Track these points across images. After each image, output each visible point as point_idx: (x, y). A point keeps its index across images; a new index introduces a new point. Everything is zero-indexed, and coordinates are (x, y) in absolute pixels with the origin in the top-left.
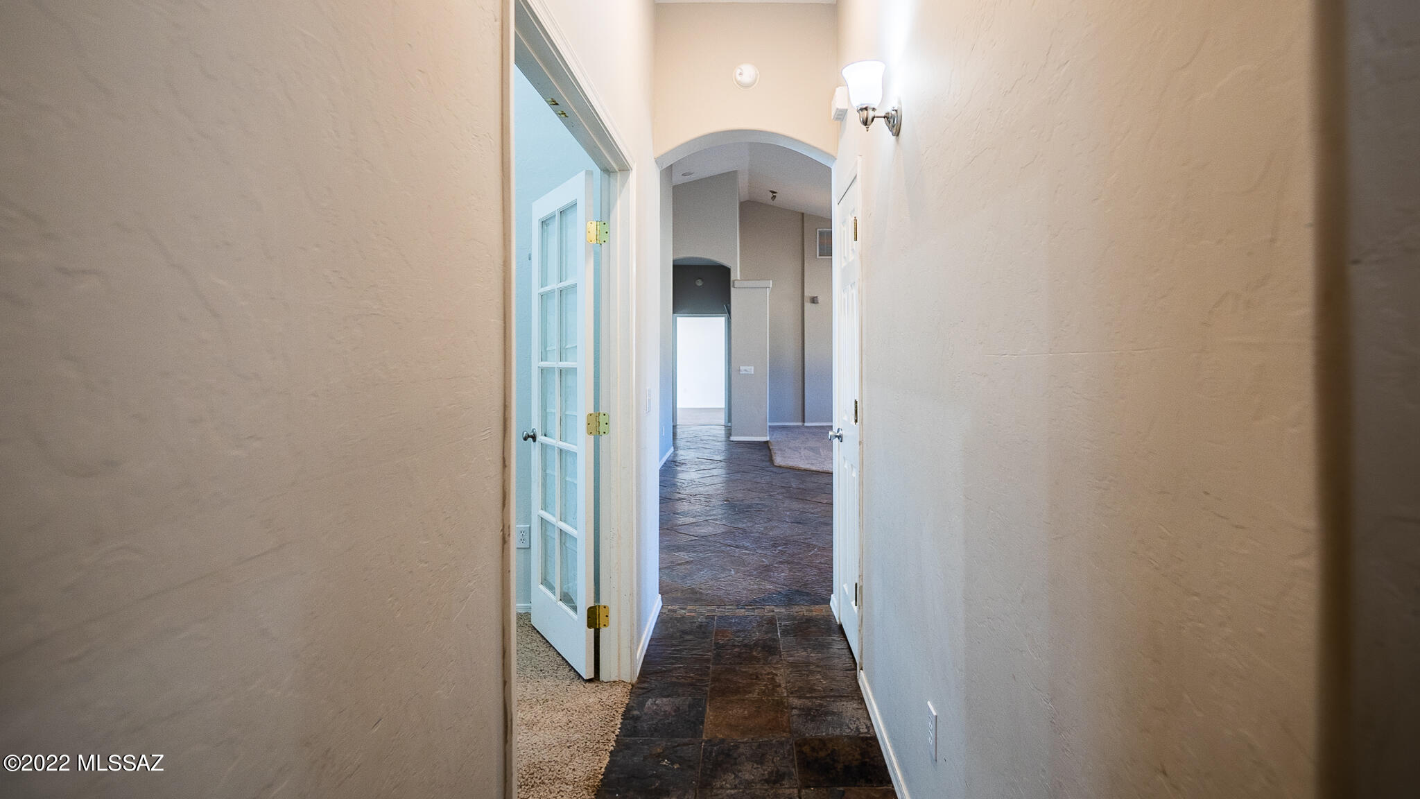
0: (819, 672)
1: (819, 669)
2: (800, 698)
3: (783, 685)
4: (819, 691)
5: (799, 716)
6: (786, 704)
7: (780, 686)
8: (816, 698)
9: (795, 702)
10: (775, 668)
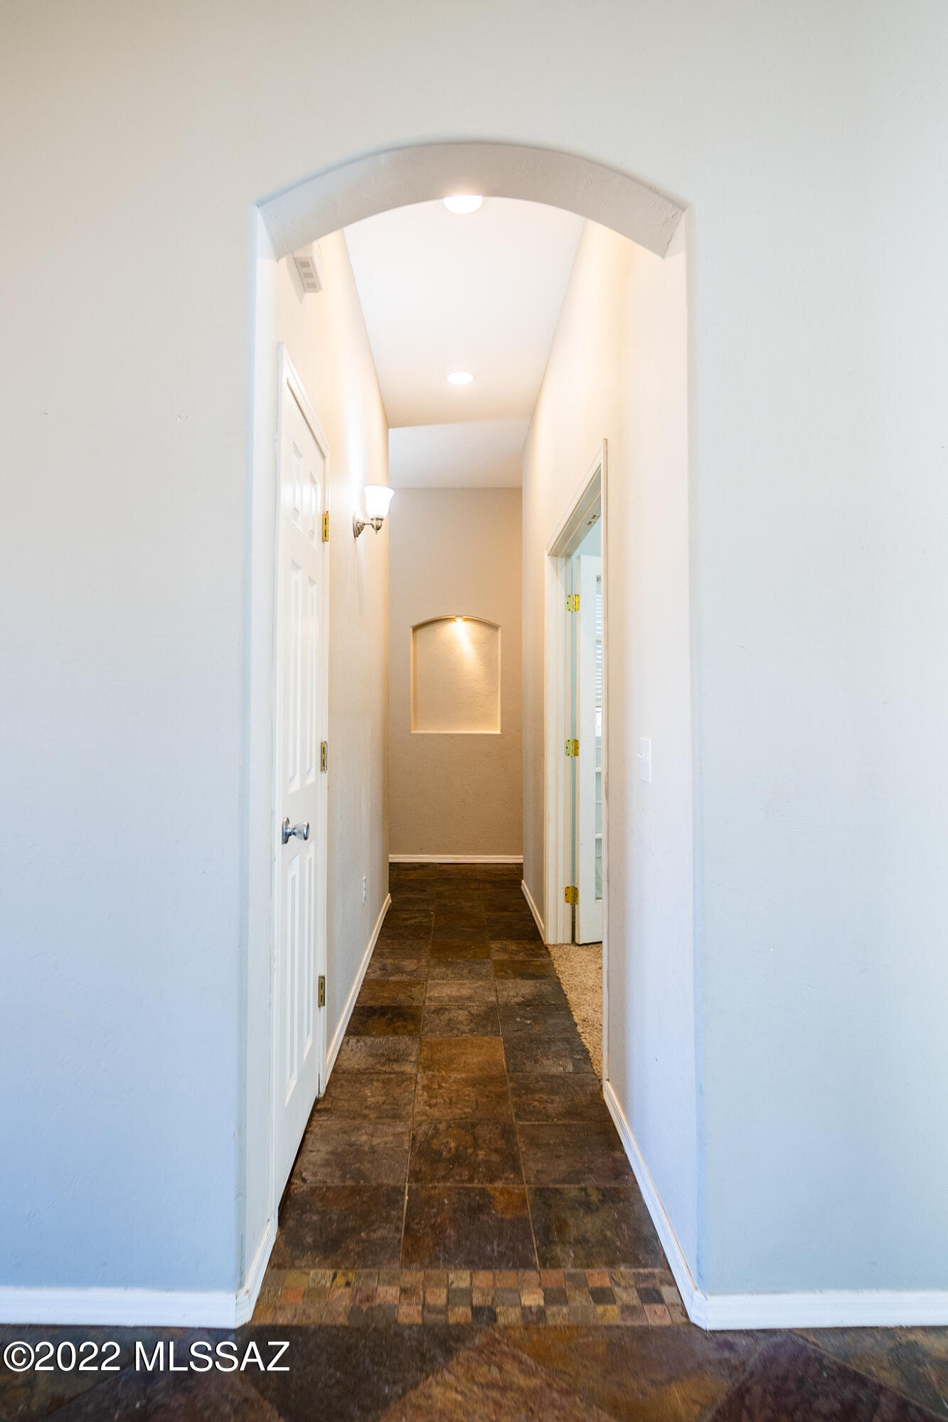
0: (367, 1107)
1: (366, 1112)
2: (403, 1073)
3: (419, 1087)
4: (378, 1080)
5: (410, 1055)
6: (420, 1066)
7: (424, 1087)
8: (385, 1073)
9: (409, 1068)
10: (425, 1114)
